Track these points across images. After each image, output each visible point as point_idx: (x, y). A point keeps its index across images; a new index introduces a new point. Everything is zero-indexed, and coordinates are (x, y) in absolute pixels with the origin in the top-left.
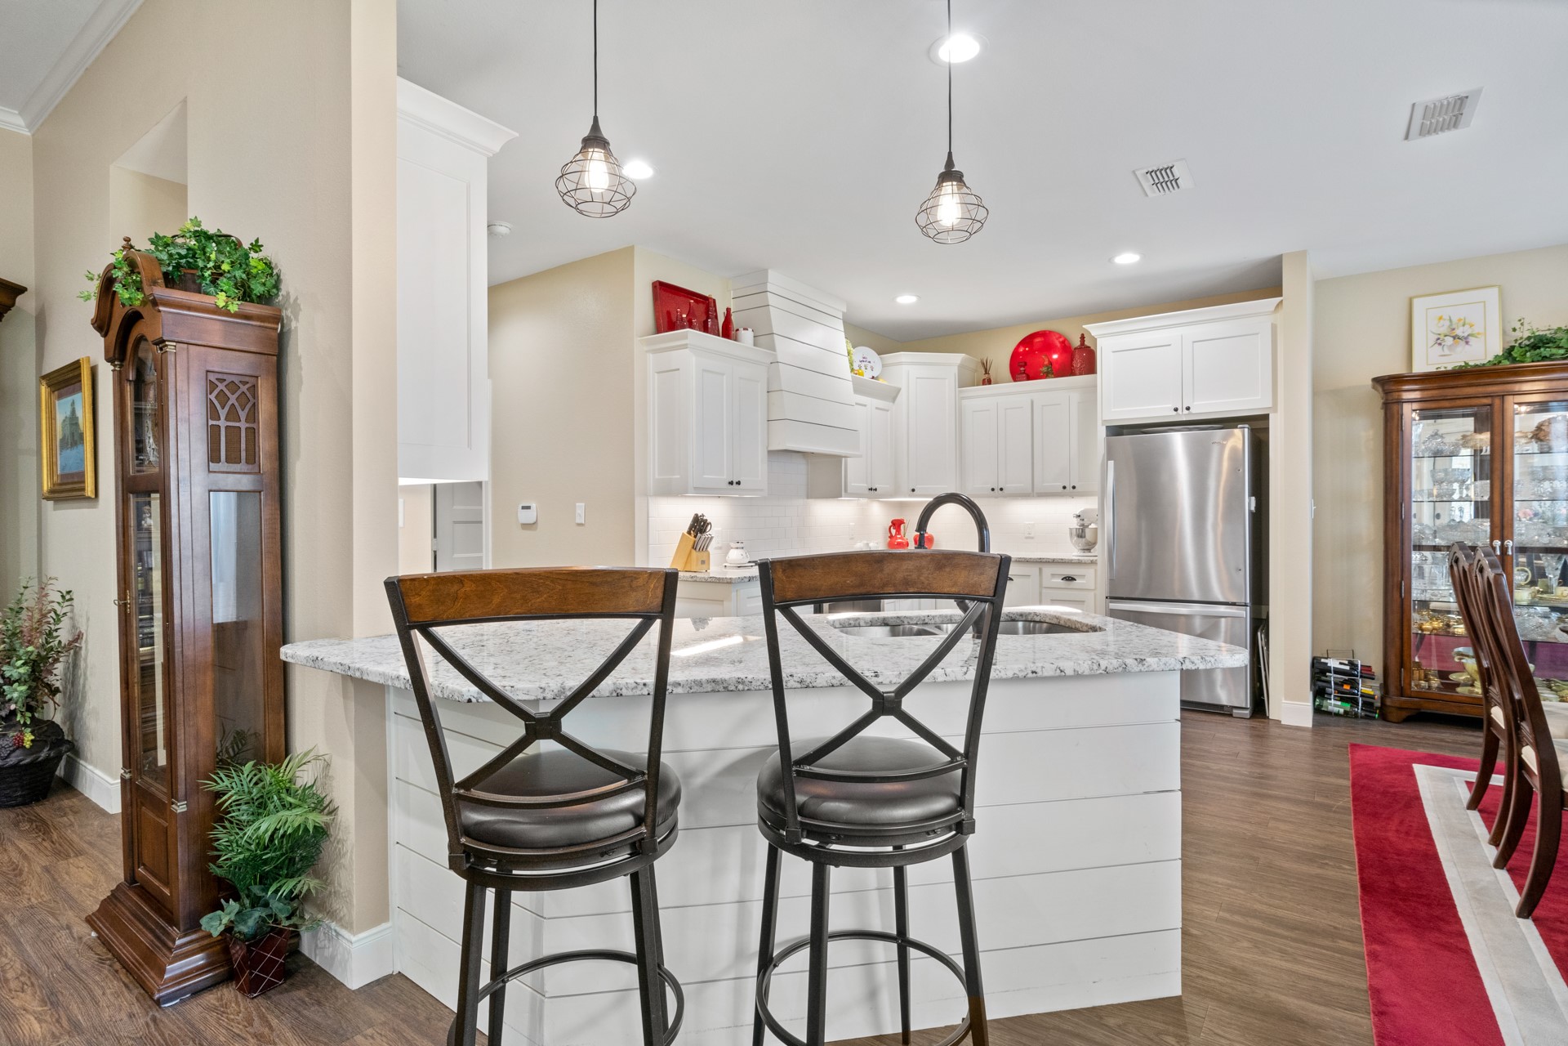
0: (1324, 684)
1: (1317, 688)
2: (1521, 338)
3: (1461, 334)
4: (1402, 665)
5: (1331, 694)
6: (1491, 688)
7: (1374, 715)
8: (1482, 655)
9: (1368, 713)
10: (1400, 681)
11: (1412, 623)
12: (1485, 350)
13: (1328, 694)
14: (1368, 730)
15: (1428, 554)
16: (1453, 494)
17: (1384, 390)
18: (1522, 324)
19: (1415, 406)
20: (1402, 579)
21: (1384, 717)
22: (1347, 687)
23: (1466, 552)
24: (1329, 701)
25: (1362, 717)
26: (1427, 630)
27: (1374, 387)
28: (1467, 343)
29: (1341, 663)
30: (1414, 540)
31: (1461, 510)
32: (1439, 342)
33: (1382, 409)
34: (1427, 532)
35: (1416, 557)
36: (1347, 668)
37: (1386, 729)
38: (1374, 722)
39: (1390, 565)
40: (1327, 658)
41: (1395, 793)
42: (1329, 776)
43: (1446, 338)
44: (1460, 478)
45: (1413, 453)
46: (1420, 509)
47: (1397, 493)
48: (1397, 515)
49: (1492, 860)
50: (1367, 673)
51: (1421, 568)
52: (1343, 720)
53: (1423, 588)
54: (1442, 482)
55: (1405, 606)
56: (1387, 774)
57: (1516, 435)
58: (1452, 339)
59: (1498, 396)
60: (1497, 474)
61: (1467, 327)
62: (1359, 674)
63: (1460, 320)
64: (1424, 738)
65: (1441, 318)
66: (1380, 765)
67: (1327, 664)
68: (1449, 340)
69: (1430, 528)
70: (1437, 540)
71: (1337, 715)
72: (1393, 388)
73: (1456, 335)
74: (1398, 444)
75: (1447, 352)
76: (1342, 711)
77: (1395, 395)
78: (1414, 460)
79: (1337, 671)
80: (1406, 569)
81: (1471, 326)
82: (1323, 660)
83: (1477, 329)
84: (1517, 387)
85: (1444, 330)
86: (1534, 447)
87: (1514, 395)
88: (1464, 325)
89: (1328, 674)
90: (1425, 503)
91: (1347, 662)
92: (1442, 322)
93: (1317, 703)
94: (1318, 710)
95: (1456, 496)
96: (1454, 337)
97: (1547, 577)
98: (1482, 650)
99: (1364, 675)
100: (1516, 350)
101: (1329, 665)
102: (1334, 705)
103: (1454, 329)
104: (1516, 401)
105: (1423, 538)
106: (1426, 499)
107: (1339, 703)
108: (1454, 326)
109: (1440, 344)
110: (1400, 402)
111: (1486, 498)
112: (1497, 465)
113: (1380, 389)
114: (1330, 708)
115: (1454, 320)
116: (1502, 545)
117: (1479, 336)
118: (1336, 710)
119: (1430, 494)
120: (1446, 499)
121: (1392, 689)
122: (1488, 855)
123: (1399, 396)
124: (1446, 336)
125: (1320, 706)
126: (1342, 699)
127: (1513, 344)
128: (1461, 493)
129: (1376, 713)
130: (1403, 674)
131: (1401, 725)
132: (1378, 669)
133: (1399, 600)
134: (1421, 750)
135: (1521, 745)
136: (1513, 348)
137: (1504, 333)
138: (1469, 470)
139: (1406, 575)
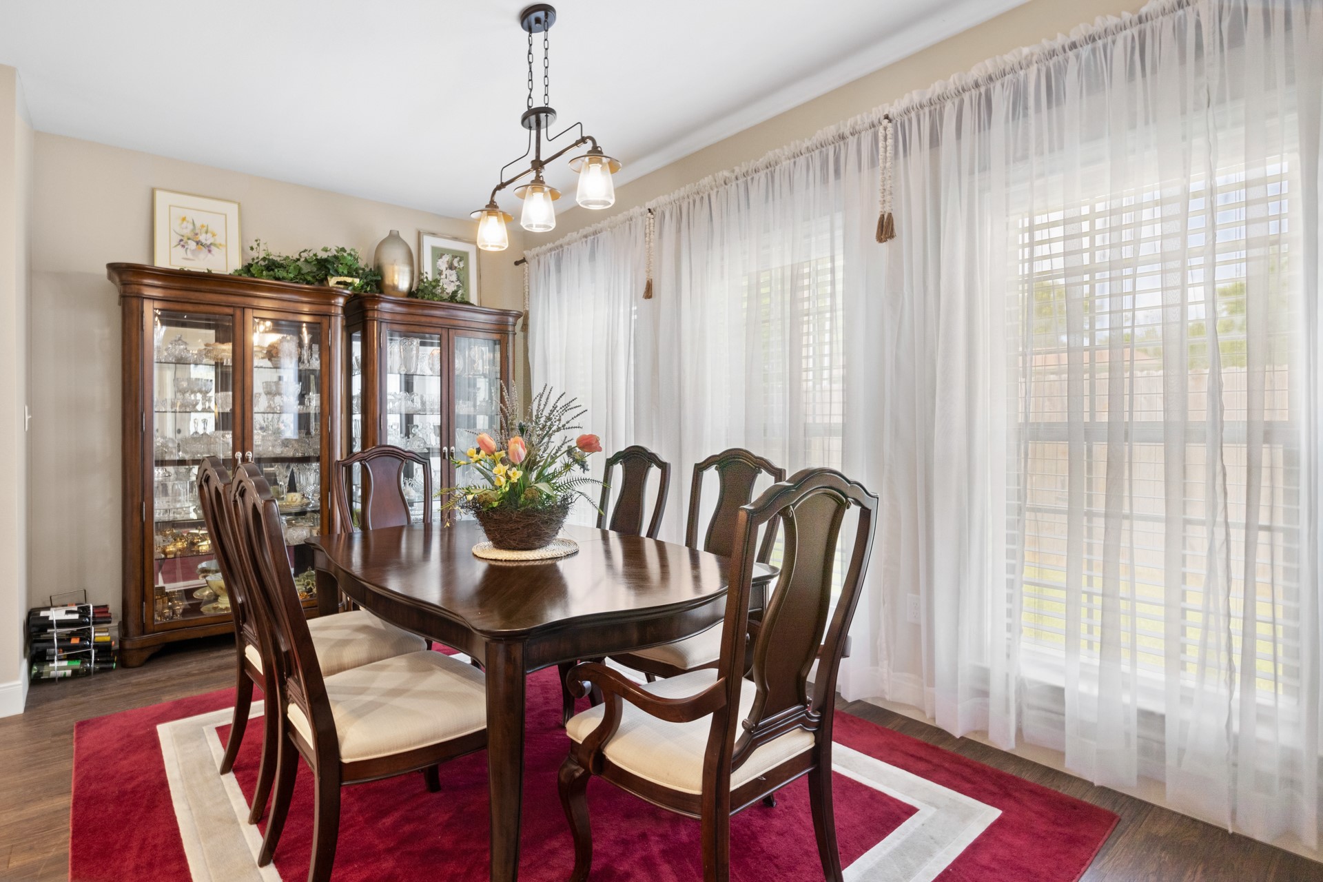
0: (44, 645)
1: (34, 652)
2: (258, 258)
3: (204, 241)
4: (143, 597)
5: (54, 655)
6: (246, 626)
7: (110, 665)
8: (236, 590)
9: (104, 666)
10: (142, 616)
11: (155, 547)
12: (226, 262)
13: (49, 655)
14: (102, 690)
15: (171, 469)
16: (197, 404)
17: (121, 280)
18: (258, 245)
19: (157, 304)
20: (143, 500)
21: (123, 664)
22: (75, 641)
23: (220, 468)
24: (51, 665)
25: (96, 672)
26: (171, 552)
27: (110, 277)
28: (210, 251)
29: (68, 612)
30: (156, 454)
31: (205, 422)
32: (182, 243)
33: (120, 304)
34: (170, 445)
35: (158, 473)
36: (76, 616)
37: (124, 681)
38: (112, 674)
39: (129, 484)
40: (48, 608)
41: (134, 791)
42: (40, 799)
43: (189, 242)
44: (204, 389)
45: (155, 357)
46: (162, 421)
47: (137, 401)
48: (136, 428)
49: (256, 854)
50: (102, 615)
51: (164, 486)
52: (70, 684)
53: (166, 507)
54: (185, 392)
55: (147, 530)
56: (125, 758)
57: (255, 349)
58: (195, 244)
59: (239, 307)
60: (239, 385)
61: (209, 235)
62: (92, 621)
63: (203, 226)
64: (170, 678)
65: (184, 219)
66: (116, 746)
67: (47, 617)
68: (192, 245)
69: (173, 441)
70: (180, 453)
71: (64, 679)
72: (132, 279)
73: (199, 241)
74: (138, 345)
75: (190, 255)
76: (69, 672)
77: (135, 288)
78: (156, 365)
79: (61, 624)
80: (147, 488)
81: (214, 235)
82: (43, 614)
83: (220, 240)
84: (256, 302)
85: (187, 231)
86: (267, 363)
87: (253, 309)
88: (207, 232)
89: (49, 631)
90: (168, 414)
91: (75, 608)
92: (185, 223)
93: (34, 672)
94: (36, 681)
95: (199, 407)
96: (198, 243)
97: (278, 484)
98: (236, 583)
99: (98, 620)
100: (254, 267)
101: (50, 619)
102: (59, 667)
103: (197, 234)
104: (255, 315)
105: (166, 452)
106: (169, 409)
107: (65, 663)
108: (197, 231)
109: (183, 246)
110: (141, 298)
111: (228, 410)
112: (238, 377)
113: (117, 279)
114: (53, 674)
115: (198, 224)
116: (243, 455)
117: (220, 247)
118: (61, 673)
119: (173, 405)
120: (187, 409)
121: (132, 628)
122: (250, 846)
123: (139, 290)
124: (189, 239)
125: (39, 674)
126: (69, 658)
127: (251, 262)
128: (203, 404)
129: (113, 662)
130: (144, 609)
131: (143, 668)
132: (115, 607)
133: (139, 525)
134: (168, 699)
135: (286, 701)
136: (251, 265)
137: (243, 250)
138: (211, 381)
139: (147, 495)
